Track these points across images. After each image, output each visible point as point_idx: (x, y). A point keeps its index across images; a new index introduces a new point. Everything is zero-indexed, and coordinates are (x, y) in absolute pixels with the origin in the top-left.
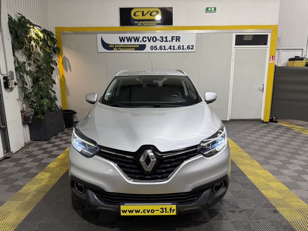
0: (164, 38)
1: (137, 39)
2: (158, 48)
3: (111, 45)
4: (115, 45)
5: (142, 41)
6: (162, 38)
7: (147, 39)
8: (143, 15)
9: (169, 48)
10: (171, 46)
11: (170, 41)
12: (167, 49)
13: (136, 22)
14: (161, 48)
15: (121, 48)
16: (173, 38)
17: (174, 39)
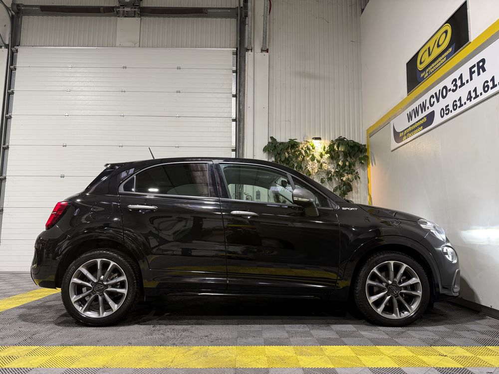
0: (458, 79)
1: (423, 107)
2: (451, 108)
3: (401, 132)
4: (404, 131)
5: (430, 107)
6: (454, 83)
7: (435, 99)
8: (430, 55)
9: (467, 100)
10: (470, 92)
11: (467, 81)
12: (465, 103)
13: (422, 75)
14: (455, 105)
15: (410, 132)
16: (473, 70)
17: (474, 72)
